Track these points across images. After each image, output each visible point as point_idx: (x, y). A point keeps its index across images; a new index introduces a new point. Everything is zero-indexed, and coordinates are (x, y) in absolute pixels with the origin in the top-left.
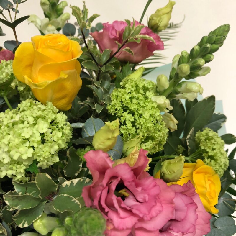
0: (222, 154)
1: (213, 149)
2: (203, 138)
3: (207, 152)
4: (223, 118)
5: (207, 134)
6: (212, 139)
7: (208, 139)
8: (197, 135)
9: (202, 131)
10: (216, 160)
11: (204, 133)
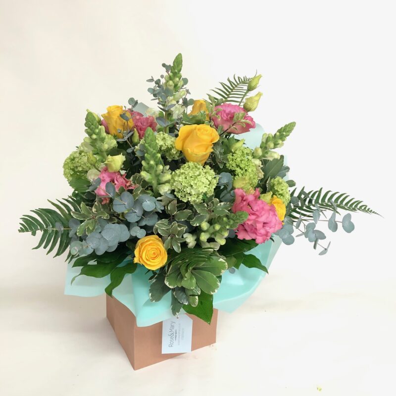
0: (287, 193)
1: (282, 190)
2: (276, 183)
3: (278, 192)
4: (288, 169)
5: (278, 181)
6: (282, 183)
7: (279, 183)
8: (272, 181)
9: (275, 178)
10: (283, 196)
11: (276, 179)
